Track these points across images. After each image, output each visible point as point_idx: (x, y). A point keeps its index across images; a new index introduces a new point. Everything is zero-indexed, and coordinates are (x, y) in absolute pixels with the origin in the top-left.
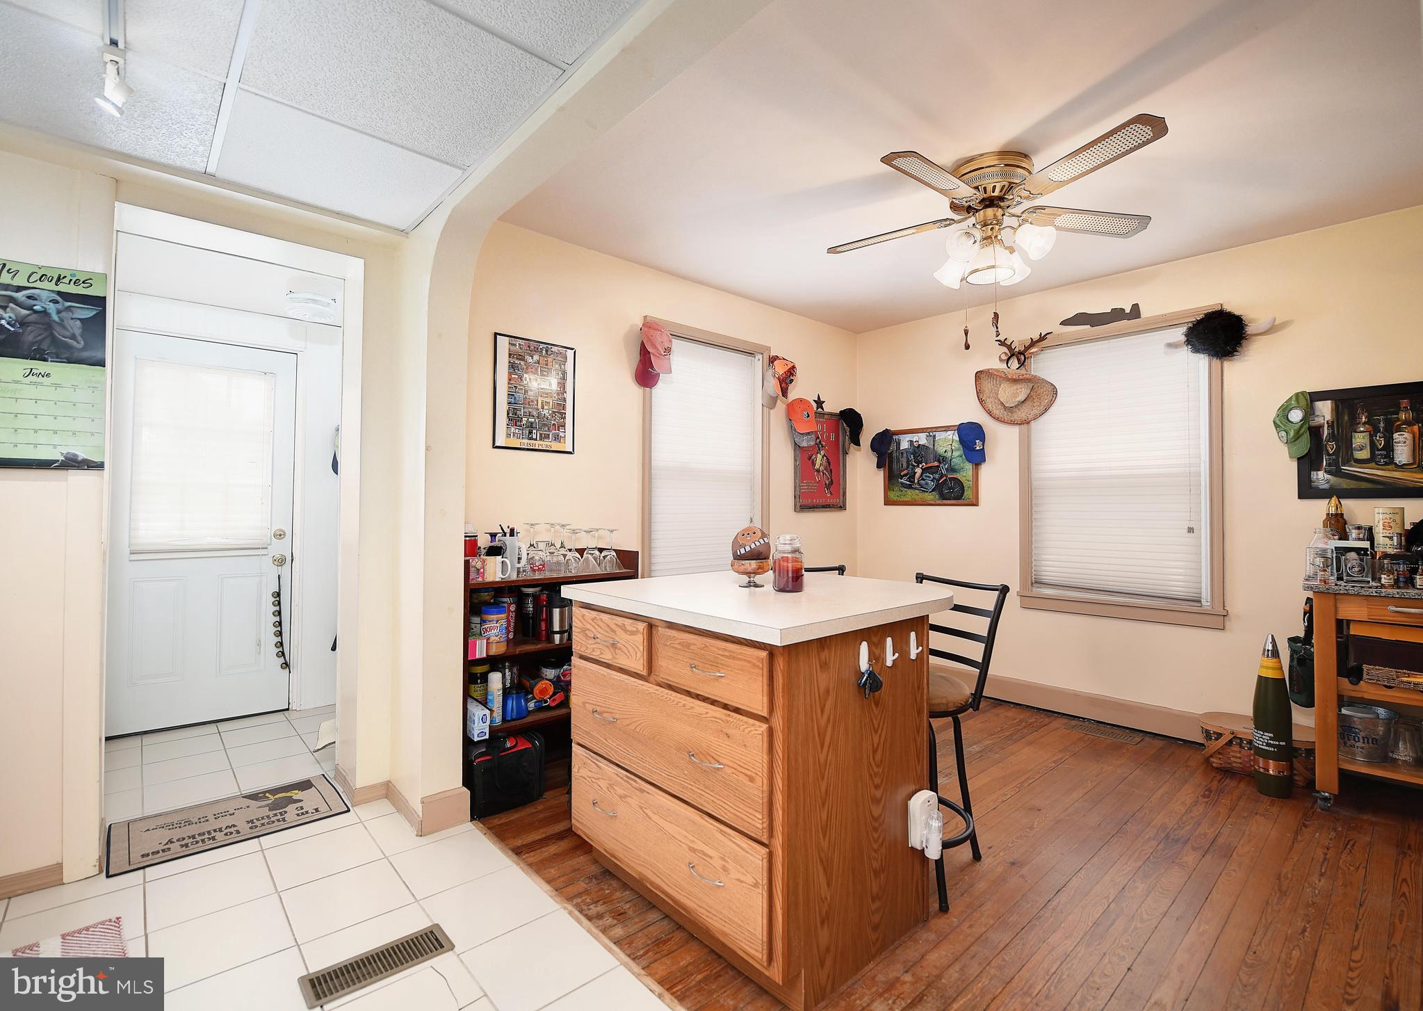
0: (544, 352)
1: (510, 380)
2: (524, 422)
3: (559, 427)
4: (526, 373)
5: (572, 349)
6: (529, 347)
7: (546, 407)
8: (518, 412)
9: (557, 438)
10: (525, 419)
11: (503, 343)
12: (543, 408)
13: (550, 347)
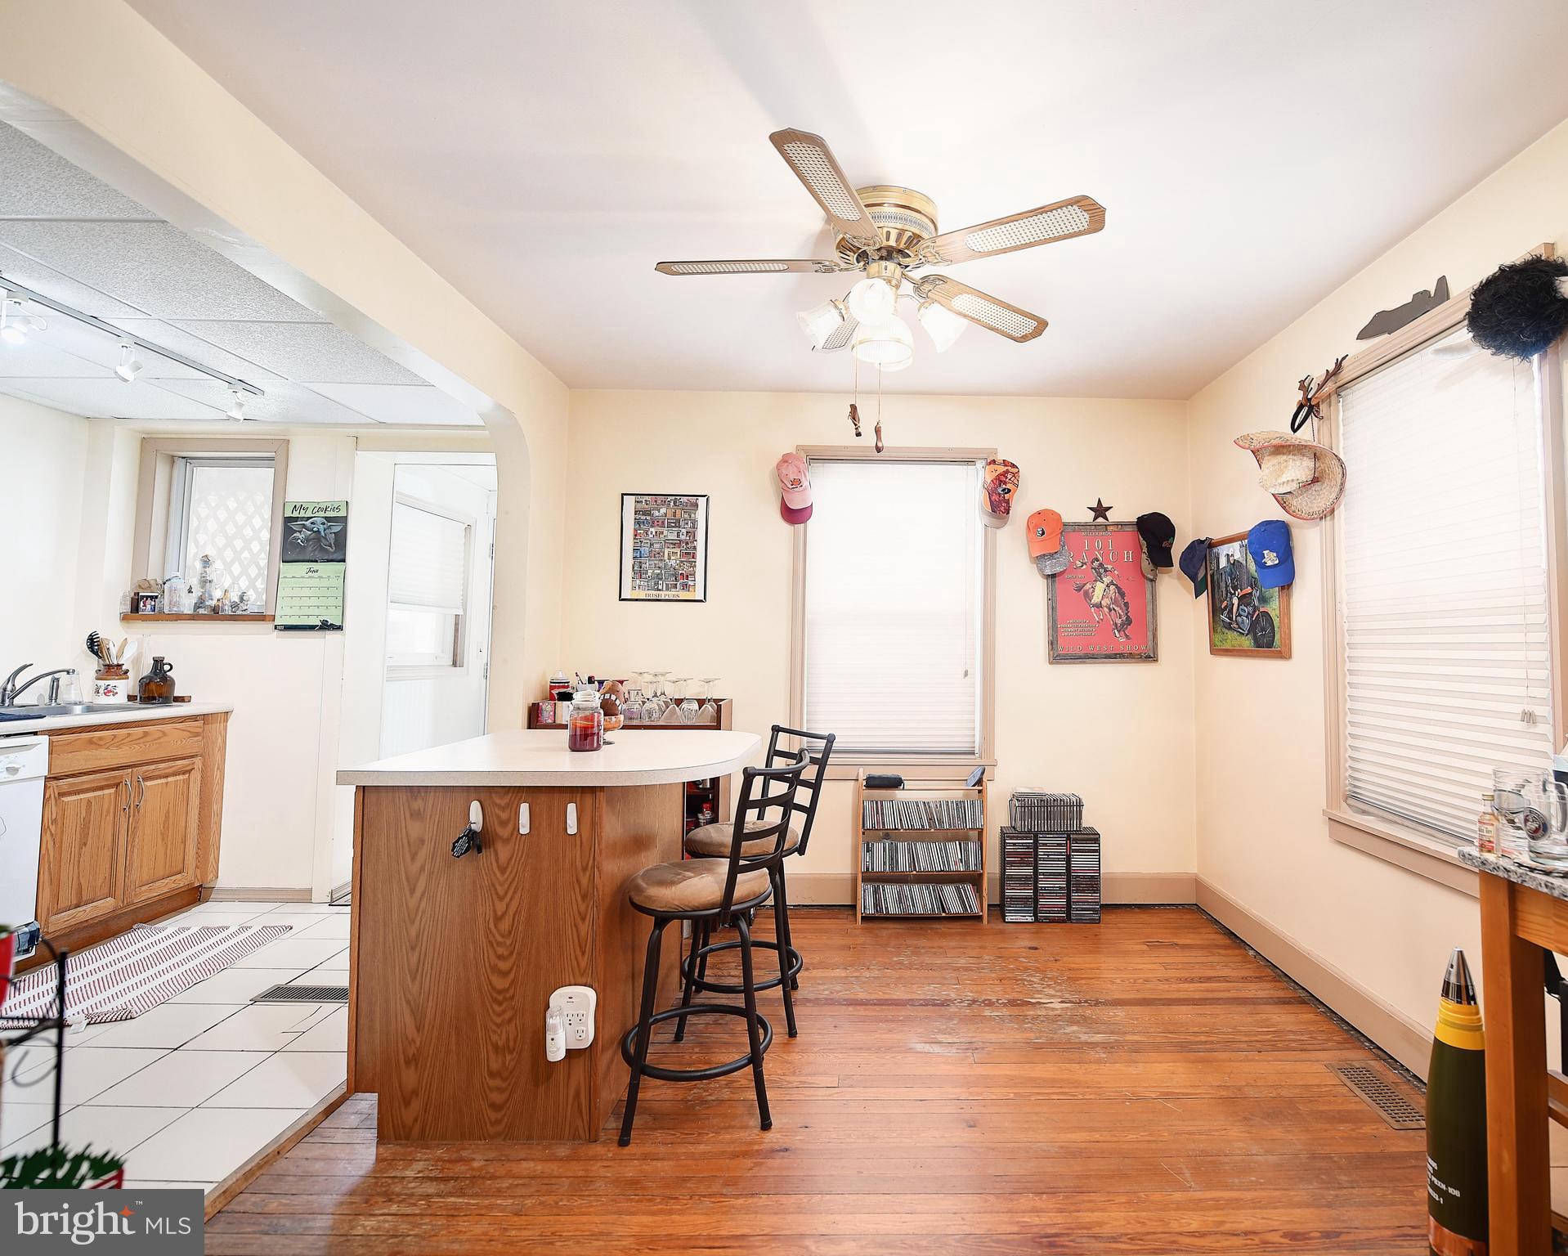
0: (672, 504)
1: (636, 535)
2: (650, 574)
3: (687, 576)
4: (652, 526)
5: (705, 496)
6: (656, 501)
7: (672, 558)
8: (643, 566)
9: (685, 587)
10: (650, 572)
11: (630, 502)
12: (669, 559)
13: (679, 498)
